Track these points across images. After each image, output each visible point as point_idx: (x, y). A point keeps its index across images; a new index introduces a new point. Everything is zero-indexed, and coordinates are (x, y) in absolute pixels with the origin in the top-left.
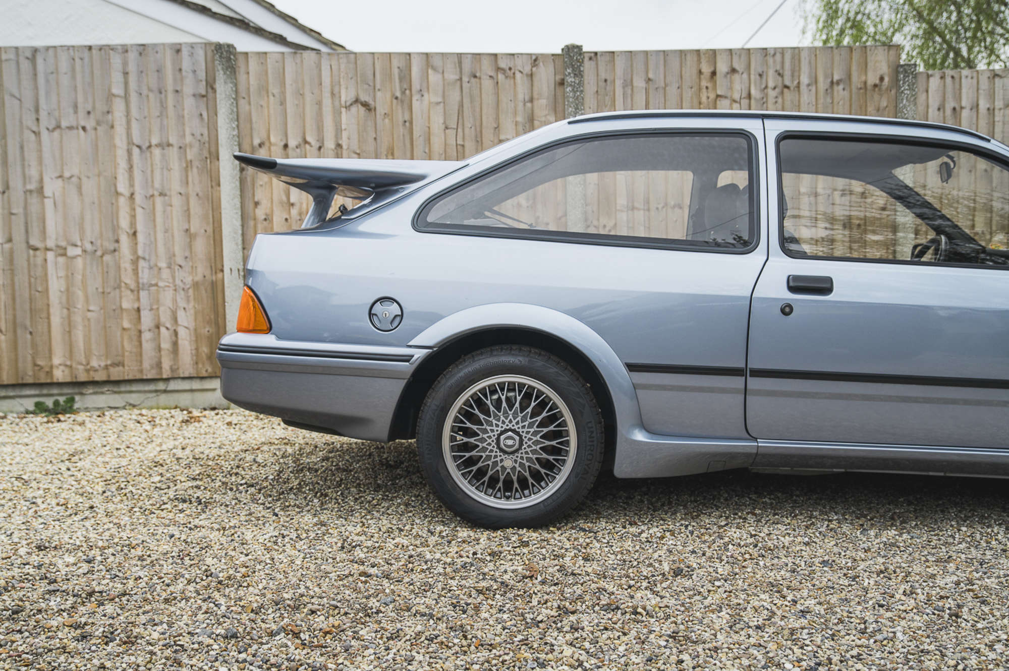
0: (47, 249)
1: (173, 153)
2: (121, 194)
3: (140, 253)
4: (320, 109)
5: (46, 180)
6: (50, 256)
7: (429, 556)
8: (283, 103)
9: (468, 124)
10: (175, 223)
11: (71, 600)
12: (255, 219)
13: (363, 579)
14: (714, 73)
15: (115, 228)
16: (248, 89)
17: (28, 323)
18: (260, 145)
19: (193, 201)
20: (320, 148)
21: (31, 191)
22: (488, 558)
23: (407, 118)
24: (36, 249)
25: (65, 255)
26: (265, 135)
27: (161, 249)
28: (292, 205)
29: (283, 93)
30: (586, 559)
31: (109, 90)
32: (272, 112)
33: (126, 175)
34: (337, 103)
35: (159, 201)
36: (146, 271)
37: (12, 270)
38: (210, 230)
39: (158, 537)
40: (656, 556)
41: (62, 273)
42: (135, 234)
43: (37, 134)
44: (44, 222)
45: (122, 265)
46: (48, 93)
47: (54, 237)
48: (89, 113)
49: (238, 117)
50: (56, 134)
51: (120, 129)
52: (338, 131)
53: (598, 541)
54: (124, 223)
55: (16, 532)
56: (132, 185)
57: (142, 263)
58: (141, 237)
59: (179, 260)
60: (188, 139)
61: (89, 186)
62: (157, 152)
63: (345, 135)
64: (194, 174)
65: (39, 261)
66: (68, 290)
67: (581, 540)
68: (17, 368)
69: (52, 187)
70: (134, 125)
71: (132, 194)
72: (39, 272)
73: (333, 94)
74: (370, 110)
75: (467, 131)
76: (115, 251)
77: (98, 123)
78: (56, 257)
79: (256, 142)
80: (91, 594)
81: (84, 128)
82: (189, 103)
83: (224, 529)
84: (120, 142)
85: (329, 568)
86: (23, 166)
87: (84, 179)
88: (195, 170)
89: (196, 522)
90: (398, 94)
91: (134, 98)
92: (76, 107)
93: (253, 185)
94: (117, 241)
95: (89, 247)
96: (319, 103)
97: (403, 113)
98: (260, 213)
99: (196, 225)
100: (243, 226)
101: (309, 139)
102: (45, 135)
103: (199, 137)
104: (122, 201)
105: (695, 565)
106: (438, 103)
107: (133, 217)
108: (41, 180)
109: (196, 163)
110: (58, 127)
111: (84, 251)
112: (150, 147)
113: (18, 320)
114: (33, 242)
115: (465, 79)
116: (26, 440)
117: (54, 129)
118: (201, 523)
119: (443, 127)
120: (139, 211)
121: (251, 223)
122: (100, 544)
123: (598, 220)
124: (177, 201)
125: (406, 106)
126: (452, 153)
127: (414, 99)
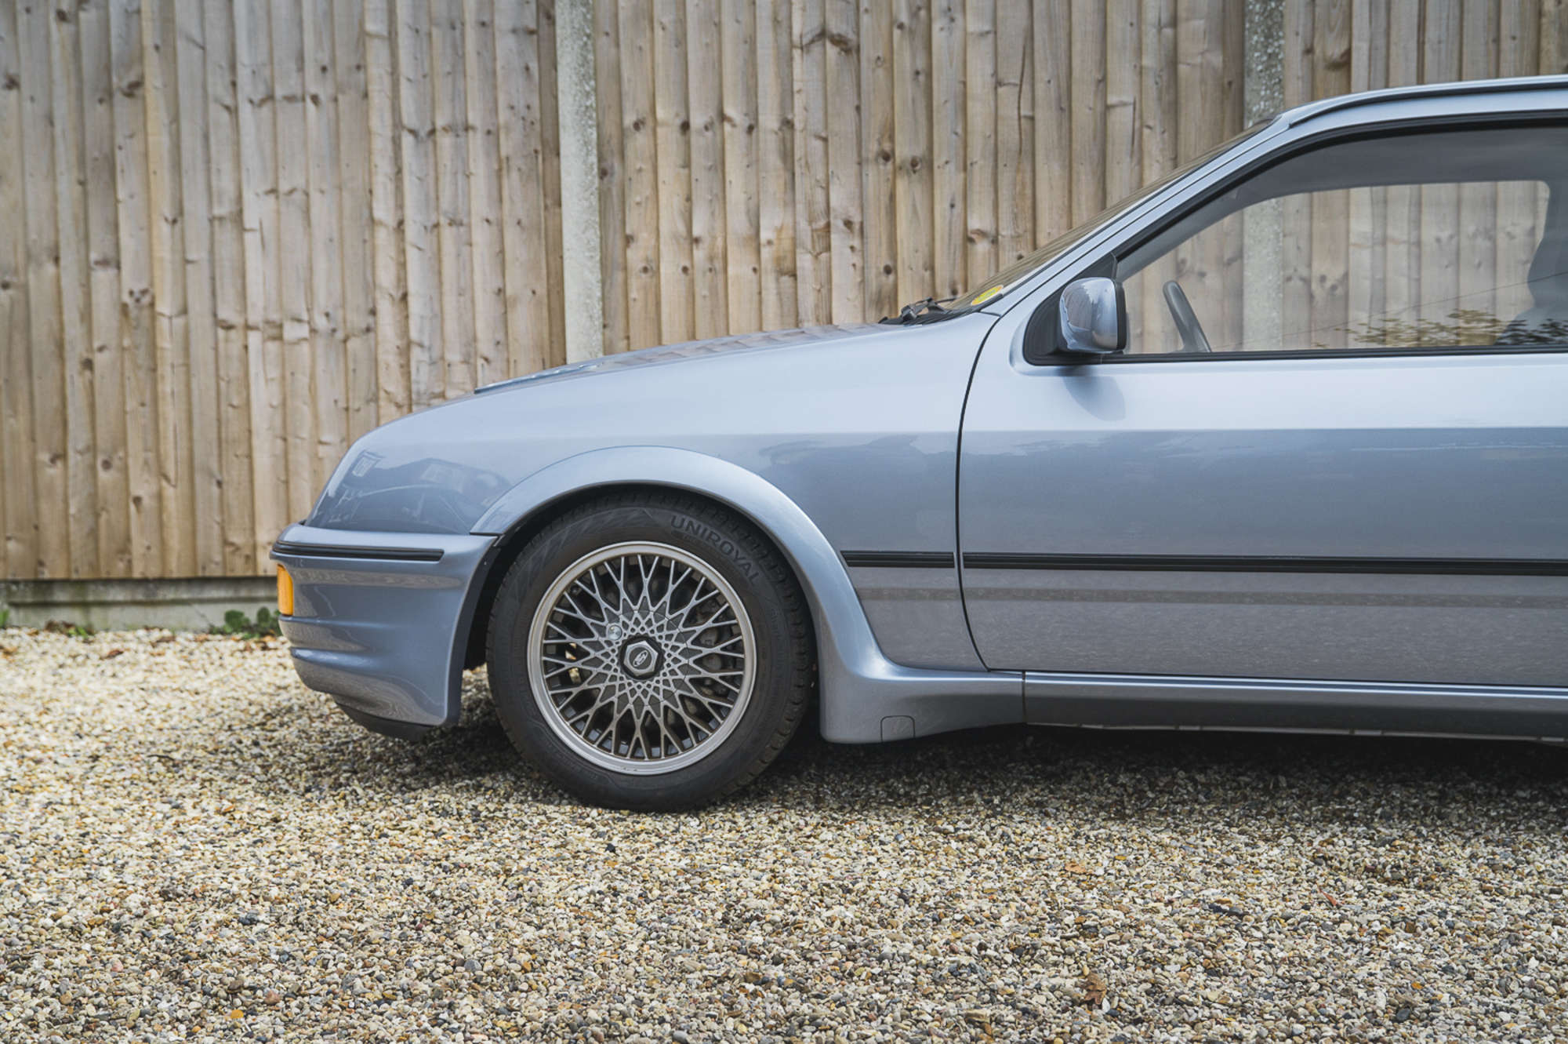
0: (248, 327)
1: (476, 142)
2: (381, 223)
3: (414, 335)
4: (753, 51)
5: (248, 196)
6: (254, 339)
7: (887, 949)
8: (681, 41)
9: (1042, 75)
10: (478, 277)
11: (198, 1000)
12: (625, 269)
13: (750, 987)
15: (370, 287)
16: (616, 15)
17: (215, 466)
18: (637, 126)
19: (512, 235)
20: (751, 129)
21: (221, 219)
22: (1009, 958)
23: (921, 64)
24: (229, 327)
25: (279, 338)
26: (643, 104)
27: (451, 326)
28: (697, 240)
29: (682, 22)
30: (1210, 972)
31: (362, 23)
32: (659, 58)
33: (391, 187)
34: (784, 40)
35: (448, 233)
36: (425, 369)
37: (187, 366)
38: (542, 290)
39: (383, 883)
40: (1362, 973)
41: (274, 373)
42: (404, 297)
43: (233, 111)
44: (243, 276)
45: (381, 357)
46: (252, 34)
47: (260, 304)
48: (324, 69)
49: (590, 72)
50: (266, 110)
51: (379, 99)
52: (787, 94)
53: (1245, 934)
54: (386, 276)
55: (133, 862)
56: (400, 206)
57: (416, 353)
58: (415, 305)
59: (485, 347)
60: (504, 116)
61: (321, 208)
62: (445, 141)
63: (799, 101)
64: (512, 182)
65: (235, 349)
66: (284, 403)
67: (1209, 930)
68: (194, 548)
69: (256, 211)
70: (405, 90)
71: (401, 223)
72: (234, 370)
73: (776, 22)
74: (848, 51)
75: (1040, 87)
76: (368, 330)
77: (340, 88)
78: (264, 341)
79: (629, 120)
80: (233, 992)
81: (315, 99)
82: (506, 45)
83: (508, 873)
84: (380, 123)
85: (690, 962)
86: (208, 170)
87: (315, 196)
88: (515, 175)
89: (461, 857)
90: (904, 18)
91: (404, 38)
92: (301, 59)
93: (623, 203)
94: (373, 312)
95: (321, 323)
96: (751, 42)
97: (914, 57)
98: (636, 256)
99: (516, 283)
100: (603, 282)
101: (729, 111)
102: (246, 111)
103: (523, 112)
104: (384, 237)
105: (1445, 998)
106: (983, 35)
107: (403, 265)
108: (239, 199)
109: (517, 162)
110: (270, 97)
111: (313, 331)
112: (433, 132)
113: (197, 462)
114: (226, 313)
116: (197, 685)
117: (263, 101)
118: (470, 859)
119: (990, 81)
120: (412, 255)
121: (619, 277)
122: (274, 892)
123: (1310, 266)
124: (481, 235)
125: (919, 43)
126: (1010, 134)
127: (936, 27)
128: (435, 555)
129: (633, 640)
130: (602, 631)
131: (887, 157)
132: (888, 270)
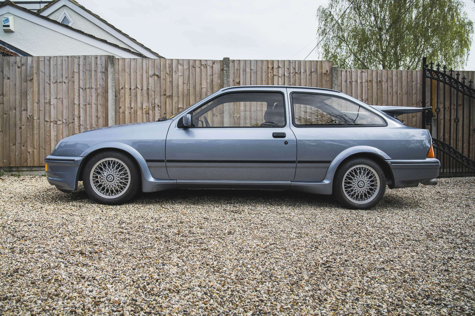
0: (51, 122)
1: (93, 91)
2: (76, 104)
3: (81, 123)
4: (142, 77)
5: (52, 99)
6: (52, 124)
7: (146, 227)
8: (130, 75)
9: (191, 82)
10: (93, 114)
11: (16, 239)
12: (119, 113)
13: (120, 234)
14: (273, 68)
15: (74, 115)
16: (119, 70)
17: (44, 146)
18: (122, 88)
19: (99, 106)
20: (142, 90)
21: (47, 103)
22: (167, 227)
23: (171, 80)
24: (47, 122)
25: (56, 124)
26: (123, 85)
27: (88, 122)
28: (132, 108)
29: (130, 72)
30: (200, 228)
31: (74, 70)
32: (126, 77)
33: (78, 98)
34: (148, 75)
35: (88, 106)
36: (83, 129)
37: (39, 128)
38: (104, 116)
39: (58, 218)
40: (225, 228)
41: (55, 130)
42: (80, 117)
43: (49, 84)
44: (50, 113)
45: (75, 127)
46: (54, 71)
47: (53, 118)
48: (66, 77)
49: (114, 79)
50: (56, 84)
51: (76, 83)
52: (148, 84)
53: (208, 222)
54: (76, 113)
55: (11, 215)
56: (79, 101)
57: (82, 127)
58: (82, 118)
59: (94, 126)
60: (98, 86)
61: (65, 101)
62: (88, 90)
63: (150, 85)
64: (100, 97)
65: (48, 125)
66: (57, 135)
67: (202, 222)
68: (39, 161)
69: (53, 101)
70: (81, 81)
71: (79, 104)
72: (48, 129)
73: (146, 72)
74: (159, 77)
75: (191, 84)
76: (73, 122)
77: (69, 81)
78: (54, 124)
79: (121, 87)
80: (23, 237)
81: (65, 83)
82: (99, 74)
83: (82, 216)
84: (76, 87)
85: (110, 230)
86: (44, 94)
87: (64, 99)
88: (100, 96)
89: (74, 213)
90: (168, 72)
91: (81, 73)
92: (62, 75)
93: (119, 101)
94: (74, 119)
95: (64, 121)
96: (142, 75)
98: (121, 111)
99: (100, 114)
100: (115, 115)
101: (138, 86)
102: (52, 84)
103: (102, 86)
104: (76, 106)
105: (237, 231)
106: (181, 76)
107: (79, 111)
108: (50, 99)
109: (101, 94)
110: (56, 82)
111: (63, 122)
112: (86, 89)
113: (41, 145)
114: (46, 119)
115: (190, 68)
117: (55, 83)
118: (76, 214)
119: (182, 83)
120: (81, 109)
121: (118, 114)
122: (37, 220)
123: (234, 114)
124: (94, 106)
125: (171, 77)
126: (186, 92)
127: (173, 74)
128: (73, 160)
129: (109, 175)
130: (103, 174)
131: (165, 95)
132: (165, 114)
